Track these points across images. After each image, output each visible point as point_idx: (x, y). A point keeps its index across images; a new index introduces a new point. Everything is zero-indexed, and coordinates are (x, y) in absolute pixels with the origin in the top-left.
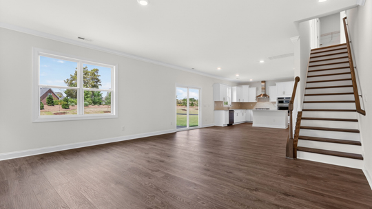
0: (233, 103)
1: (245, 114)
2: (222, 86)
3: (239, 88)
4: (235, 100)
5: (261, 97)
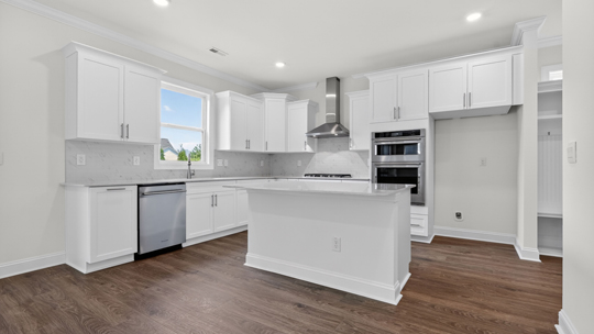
0: (218, 154)
4: (226, 145)
5: (333, 132)
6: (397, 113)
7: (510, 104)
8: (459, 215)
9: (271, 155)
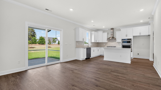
0: (92, 43)
1: (99, 50)
2: (81, 30)
3: (96, 33)
5: (111, 39)
6: (127, 36)
7: (148, 35)
8: (138, 54)
9: (98, 43)
